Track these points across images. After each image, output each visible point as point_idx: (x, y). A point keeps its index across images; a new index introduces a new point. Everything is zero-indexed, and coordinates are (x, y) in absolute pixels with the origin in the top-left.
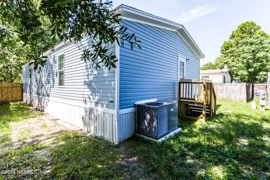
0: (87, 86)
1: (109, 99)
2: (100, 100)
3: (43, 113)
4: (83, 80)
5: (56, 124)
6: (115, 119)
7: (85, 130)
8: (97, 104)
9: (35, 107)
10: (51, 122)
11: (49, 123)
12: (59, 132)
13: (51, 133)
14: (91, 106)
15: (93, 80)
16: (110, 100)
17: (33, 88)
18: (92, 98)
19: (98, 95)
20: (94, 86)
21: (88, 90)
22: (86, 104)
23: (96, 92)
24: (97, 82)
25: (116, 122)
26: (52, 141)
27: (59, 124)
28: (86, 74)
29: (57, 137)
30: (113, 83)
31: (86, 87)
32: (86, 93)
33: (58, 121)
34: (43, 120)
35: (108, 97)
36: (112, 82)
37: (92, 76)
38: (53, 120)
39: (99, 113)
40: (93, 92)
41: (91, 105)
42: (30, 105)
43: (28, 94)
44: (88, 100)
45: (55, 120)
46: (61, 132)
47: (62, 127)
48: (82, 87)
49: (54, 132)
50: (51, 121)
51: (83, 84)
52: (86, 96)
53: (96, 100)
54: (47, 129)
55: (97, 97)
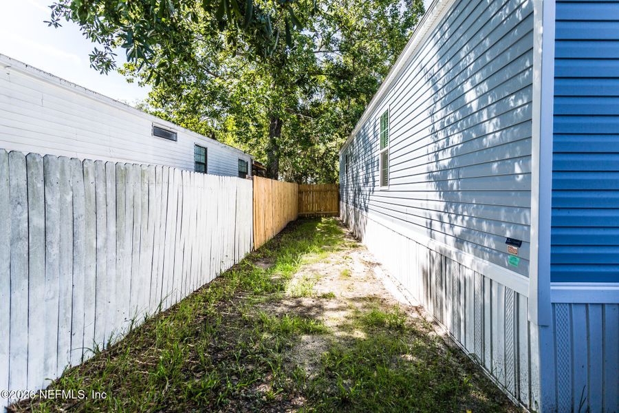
0: (433, 183)
1: (504, 232)
2: (469, 229)
3: (358, 244)
4: (424, 169)
5: (369, 275)
6: (530, 314)
7: (429, 313)
8: (460, 241)
9: (351, 231)
10: (363, 267)
11: (359, 269)
12: (364, 299)
13: (351, 295)
14: (443, 246)
15: (450, 164)
16: (508, 235)
17: (350, 192)
18: (448, 222)
19: (465, 213)
20: (452, 185)
21: (435, 196)
22: (431, 237)
23: (458, 203)
24: (461, 171)
25: (534, 331)
26: (344, 319)
27: (375, 276)
28: (432, 148)
29: (357, 312)
30: (518, 170)
31: (432, 186)
32: (431, 205)
33: (377, 269)
34: (351, 260)
35: (498, 222)
36: (516, 164)
37: (448, 153)
38: (370, 263)
39: (468, 273)
40: (449, 203)
41: (446, 243)
42: (346, 226)
43: (345, 204)
44: (436, 225)
45: (373, 264)
46: (370, 299)
47: (376, 286)
48: (423, 186)
49: (358, 295)
50: (363, 265)
51: (423, 178)
52: (434, 215)
53: (458, 230)
54: (348, 283)
55: (460, 218)
